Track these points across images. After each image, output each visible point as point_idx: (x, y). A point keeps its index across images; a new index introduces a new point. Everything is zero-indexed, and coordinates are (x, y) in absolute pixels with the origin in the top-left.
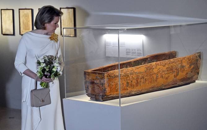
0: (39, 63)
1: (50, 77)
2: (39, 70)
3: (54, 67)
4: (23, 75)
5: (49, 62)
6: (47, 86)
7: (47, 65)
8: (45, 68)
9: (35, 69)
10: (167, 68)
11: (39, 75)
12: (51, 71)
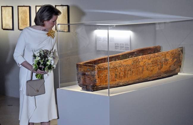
0: (35, 56)
1: (44, 70)
2: (35, 63)
3: (48, 61)
4: (20, 66)
5: (44, 56)
6: (42, 78)
7: (42, 59)
8: (40, 61)
9: (31, 61)
10: (152, 61)
11: (34, 67)
12: (45, 65)
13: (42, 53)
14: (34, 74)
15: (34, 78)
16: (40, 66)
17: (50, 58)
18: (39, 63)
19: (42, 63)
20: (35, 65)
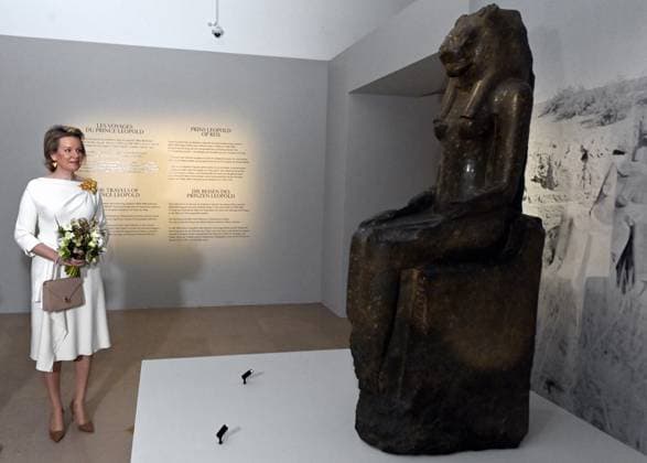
13: (77, 224)
14: (63, 268)
15: (64, 275)
16: (75, 251)
17: (95, 235)
18: (71, 245)
19: (78, 244)
20: (64, 249)
